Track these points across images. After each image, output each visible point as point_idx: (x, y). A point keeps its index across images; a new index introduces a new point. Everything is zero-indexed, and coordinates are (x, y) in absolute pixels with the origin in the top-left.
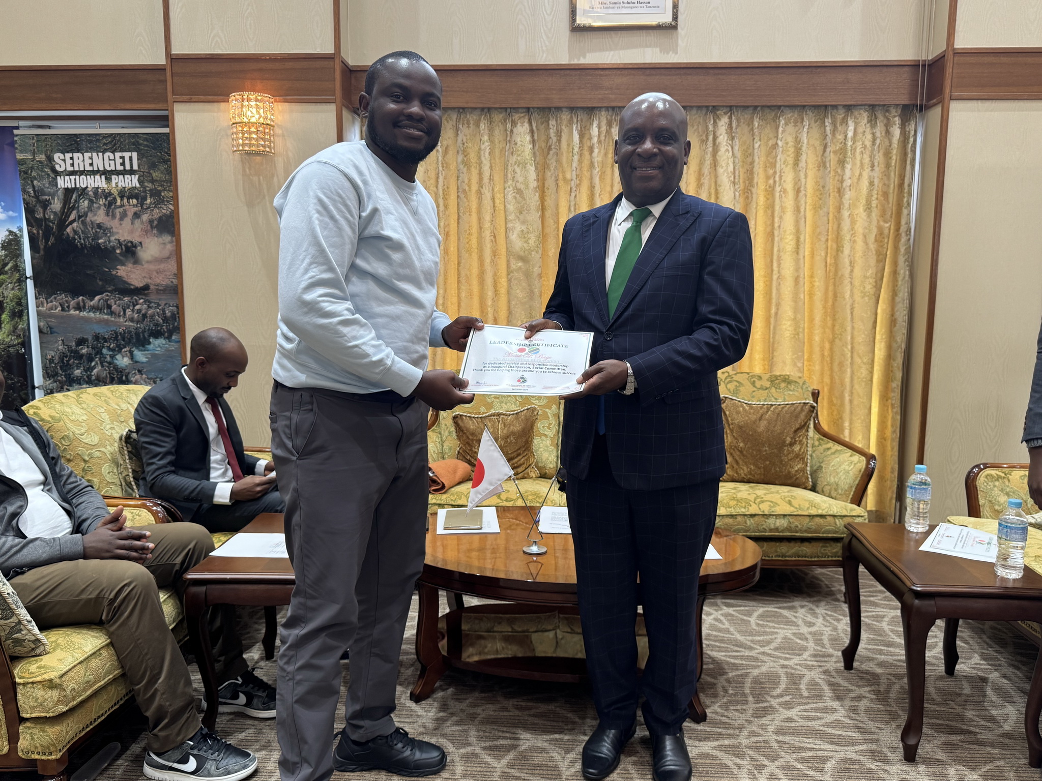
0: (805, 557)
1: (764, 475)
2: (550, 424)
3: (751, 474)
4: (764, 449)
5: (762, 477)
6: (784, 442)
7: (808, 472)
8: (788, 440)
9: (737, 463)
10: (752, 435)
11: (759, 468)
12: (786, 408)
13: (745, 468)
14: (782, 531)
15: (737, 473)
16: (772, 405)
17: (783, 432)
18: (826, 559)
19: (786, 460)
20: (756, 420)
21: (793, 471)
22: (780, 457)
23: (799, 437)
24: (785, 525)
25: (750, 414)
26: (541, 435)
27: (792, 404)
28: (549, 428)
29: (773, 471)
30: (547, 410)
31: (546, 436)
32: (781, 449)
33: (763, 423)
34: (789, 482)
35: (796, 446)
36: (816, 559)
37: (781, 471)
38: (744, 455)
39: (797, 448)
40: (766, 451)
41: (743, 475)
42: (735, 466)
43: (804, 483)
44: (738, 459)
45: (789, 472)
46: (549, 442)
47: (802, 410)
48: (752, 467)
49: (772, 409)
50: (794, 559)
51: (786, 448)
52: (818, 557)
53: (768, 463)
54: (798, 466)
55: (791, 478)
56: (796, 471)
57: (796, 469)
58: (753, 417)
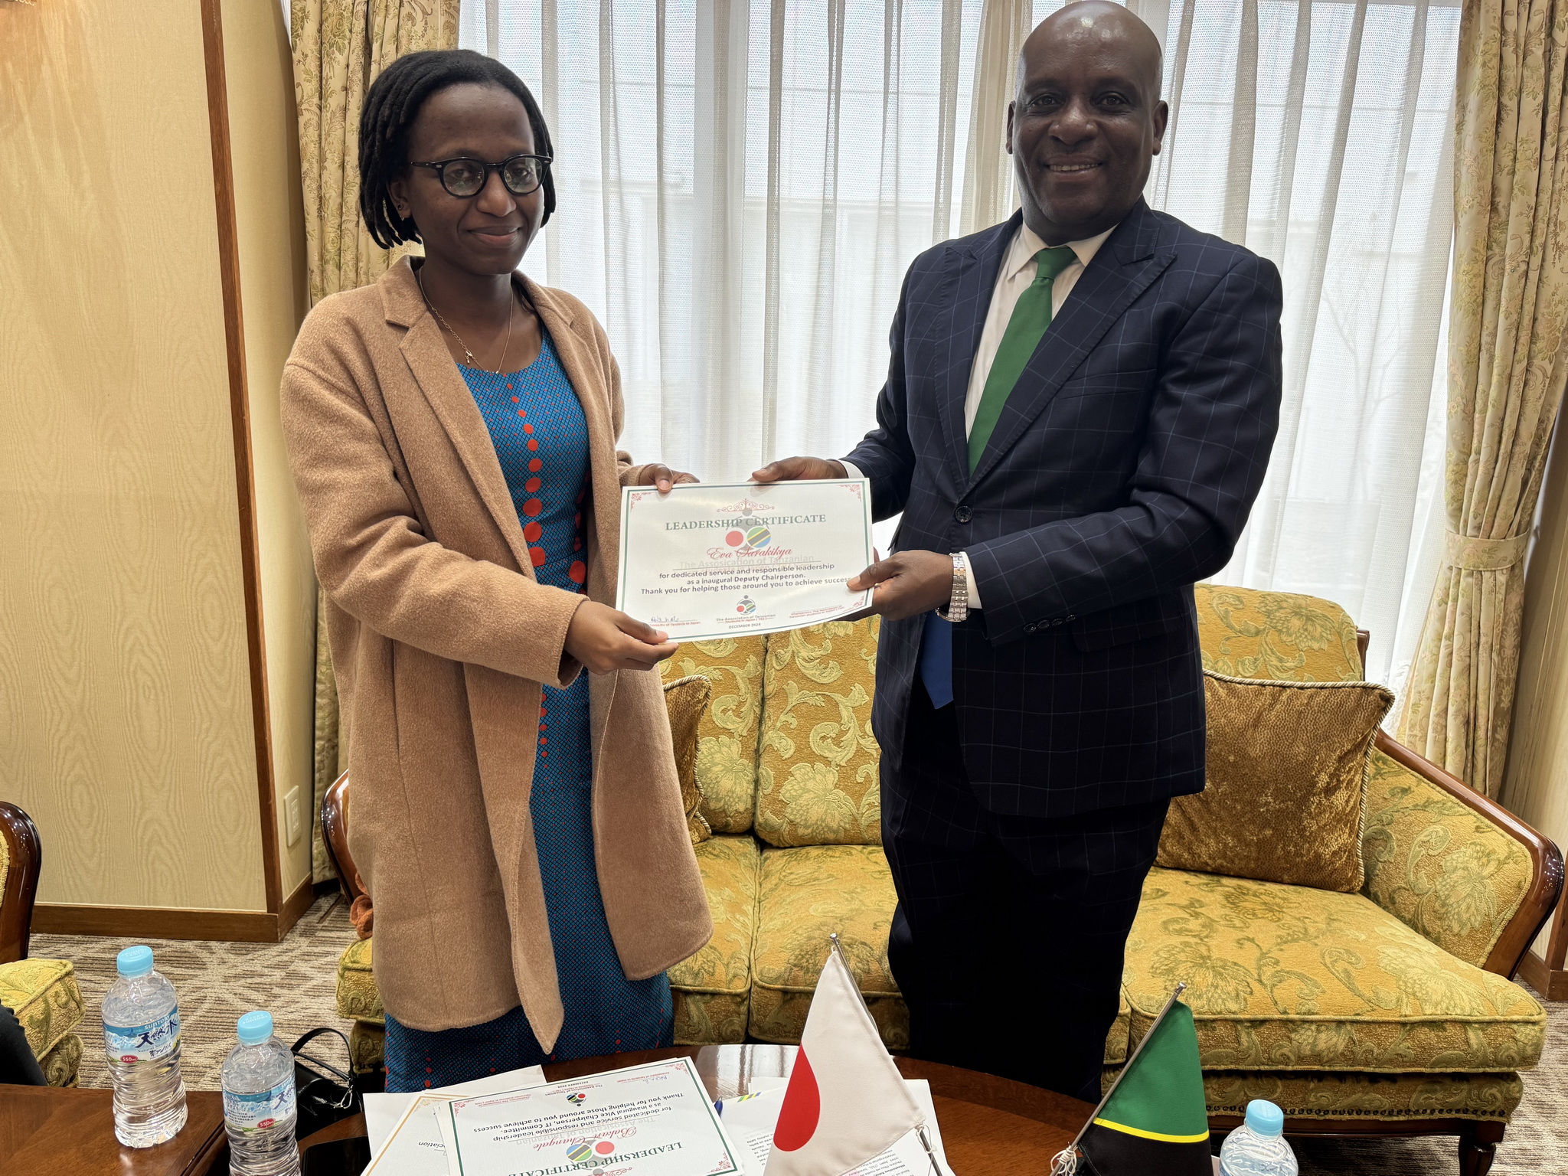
0: (1376, 1113)
1: (1257, 860)
2: (741, 704)
3: (1224, 856)
4: (1263, 799)
5: (1252, 865)
6: (1314, 784)
7: (1360, 853)
8: (1323, 779)
9: (1193, 828)
10: (1234, 765)
11: (1248, 845)
12: (1320, 699)
13: (1212, 842)
14: (1331, 1061)
15: (1190, 850)
16: (1283, 687)
17: (1312, 760)
18: (1426, 1117)
19: (1315, 828)
20: (1247, 726)
21: (1326, 853)
22: (1301, 821)
23: (1349, 772)
24: (1341, 1048)
25: (1230, 709)
26: (717, 732)
27: (1333, 687)
28: (738, 714)
29: (1279, 852)
30: (734, 669)
31: (729, 733)
32: (1302, 803)
33: (1263, 735)
34: (1316, 877)
35: (1338, 794)
36: (1402, 1118)
37: (1298, 854)
38: (1210, 812)
39: (1340, 798)
40: (1267, 804)
41: (1205, 858)
42: (1187, 834)
43: (1349, 881)
44: (1196, 820)
45: (1318, 856)
46: (736, 749)
47: (1358, 705)
48: (1230, 841)
49: (1284, 697)
50: (1346, 1117)
51: (1316, 799)
52: (1408, 1112)
53: (1268, 832)
54: (1338, 840)
55: (1321, 869)
56: (1335, 853)
57: (1335, 848)
58: (1240, 719)
